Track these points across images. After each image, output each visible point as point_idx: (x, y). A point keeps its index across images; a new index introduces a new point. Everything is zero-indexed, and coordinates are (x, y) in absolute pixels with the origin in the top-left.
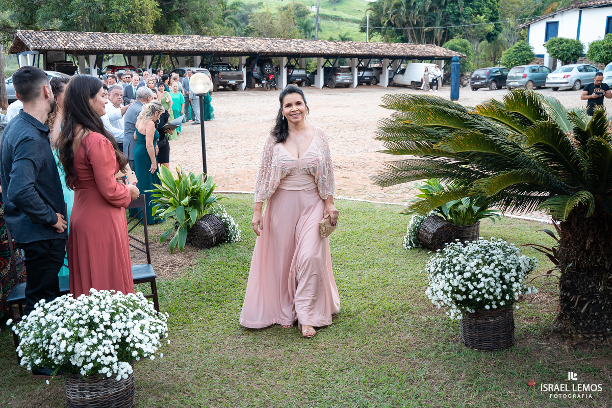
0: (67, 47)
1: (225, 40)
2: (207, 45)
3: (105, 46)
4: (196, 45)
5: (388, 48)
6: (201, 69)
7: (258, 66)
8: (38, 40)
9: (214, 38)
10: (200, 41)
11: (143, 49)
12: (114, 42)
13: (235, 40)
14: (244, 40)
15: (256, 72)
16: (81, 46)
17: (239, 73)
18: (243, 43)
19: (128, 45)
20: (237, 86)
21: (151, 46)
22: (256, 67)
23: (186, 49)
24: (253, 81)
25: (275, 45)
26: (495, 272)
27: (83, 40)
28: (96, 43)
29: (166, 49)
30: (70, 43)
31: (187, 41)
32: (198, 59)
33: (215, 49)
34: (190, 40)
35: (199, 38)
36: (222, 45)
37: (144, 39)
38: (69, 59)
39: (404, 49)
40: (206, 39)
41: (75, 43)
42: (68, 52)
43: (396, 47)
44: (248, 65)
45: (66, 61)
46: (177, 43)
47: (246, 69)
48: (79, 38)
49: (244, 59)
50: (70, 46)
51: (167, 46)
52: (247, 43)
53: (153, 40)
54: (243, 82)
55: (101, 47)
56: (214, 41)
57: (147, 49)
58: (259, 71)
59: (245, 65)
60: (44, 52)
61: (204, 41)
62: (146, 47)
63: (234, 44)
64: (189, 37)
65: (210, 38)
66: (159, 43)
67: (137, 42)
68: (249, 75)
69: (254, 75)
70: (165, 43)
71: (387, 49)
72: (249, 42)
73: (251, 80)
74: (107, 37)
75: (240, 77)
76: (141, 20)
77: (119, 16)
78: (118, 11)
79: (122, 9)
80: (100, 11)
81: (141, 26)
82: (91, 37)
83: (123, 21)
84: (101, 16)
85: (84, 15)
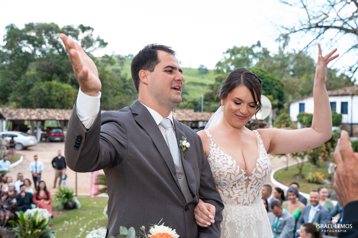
3: (47, 117)
8: (11, 114)
12: (52, 114)
16: (34, 117)
19: (59, 117)
27: (34, 114)
28: (42, 116)
30: (28, 116)
41: (30, 116)
76: (68, 101)
77: (56, 98)
78: (55, 95)
79: (58, 94)
80: (45, 95)
81: (68, 103)
82: (39, 112)
83: (58, 100)
84: (46, 98)
85: (36, 97)
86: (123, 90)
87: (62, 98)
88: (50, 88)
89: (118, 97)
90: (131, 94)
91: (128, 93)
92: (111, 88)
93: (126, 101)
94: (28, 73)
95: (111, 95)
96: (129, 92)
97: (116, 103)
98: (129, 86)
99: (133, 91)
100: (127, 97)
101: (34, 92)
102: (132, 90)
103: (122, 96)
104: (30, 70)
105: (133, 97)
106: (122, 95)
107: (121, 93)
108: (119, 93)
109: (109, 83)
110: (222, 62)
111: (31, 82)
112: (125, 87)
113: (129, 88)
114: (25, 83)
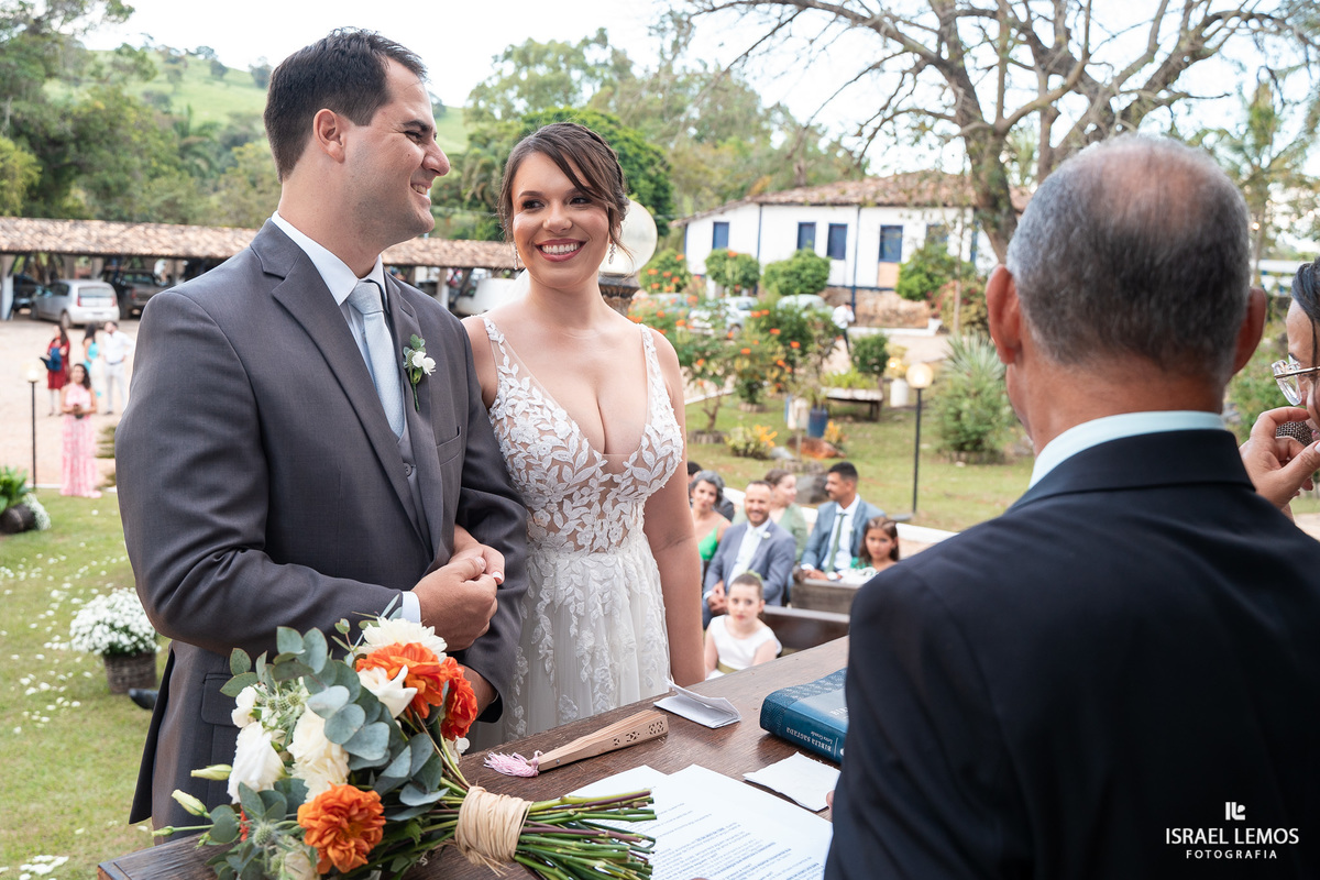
1: (150, 232)
2: (114, 241)
4: (94, 240)
5: (446, 251)
6: (102, 284)
9: (129, 228)
10: (104, 232)
13: (166, 232)
14: (182, 231)
18: (180, 237)
23: (76, 249)
25: (239, 242)
31: (80, 233)
32: (98, 264)
33: (127, 250)
34: (85, 231)
35: (102, 227)
36: (141, 242)
39: (474, 253)
40: (115, 229)
43: (462, 249)
46: (60, 236)
51: (41, 242)
52: (186, 239)
53: (17, 229)
56: (128, 234)
61: (111, 233)
63: (163, 239)
64: (84, 226)
65: (123, 227)
66: (28, 237)
70: (39, 237)
71: (443, 253)
72: (191, 236)
86: (178, 159)
89: (162, 182)
90: (203, 175)
91: (192, 171)
92: (140, 153)
93: (189, 195)
95: (143, 177)
96: (198, 167)
97: (157, 202)
98: (199, 149)
99: (211, 166)
100: (193, 182)
102: (207, 160)
103: (175, 180)
105: (210, 182)
106: (178, 175)
107: (173, 169)
108: (165, 168)
109: (136, 138)
110: (489, 85)
112: (185, 150)
113: (198, 155)
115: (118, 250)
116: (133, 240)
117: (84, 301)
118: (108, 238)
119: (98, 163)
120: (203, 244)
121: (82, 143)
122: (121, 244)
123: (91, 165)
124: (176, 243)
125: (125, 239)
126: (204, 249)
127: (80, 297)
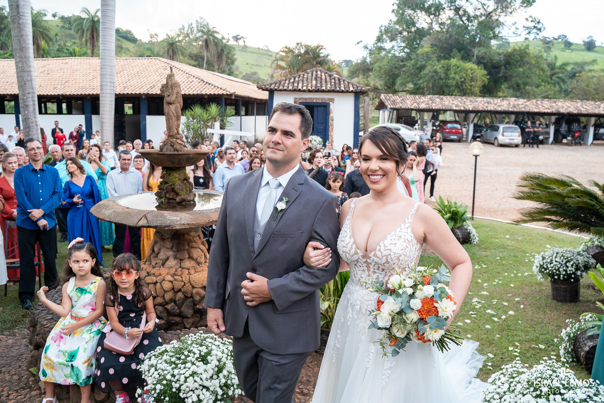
0: (412, 107)
1: (539, 102)
2: (521, 106)
3: (440, 107)
4: (511, 106)
6: (514, 126)
7: (566, 124)
8: (394, 102)
9: (528, 101)
10: (516, 103)
11: (468, 109)
12: (447, 103)
13: (546, 102)
14: (555, 102)
15: (564, 128)
16: (423, 106)
17: (547, 130)
18: (554, 104)
19: (456, 106)
20: (544, 141)
21: (474, 107)
22: (564, 125)
23: (503, 110)
24: (560, 137)
25: (585, 107)
26: (562, 261)
27: (424, 102)
28: (433, 104)
29: (486, 109)
30: (415, 104)
31: (505, 103)
32: (513, 117)
33: (527, 110)
34: (507, 102)
35: (515, 100)
36: (534, 107)
37: (471, 101)
38: (413, 114)
40: (521, 101)
41: (418, 104)
42: (412, 110)
44: (557, 123)
45: (411, 116)
46: (496, 104)
47: (555, 127)
48: (422, 100)
49: (553, 118)
50: (415, 106)
51: (487, 107)
52: (557, 105)
53: (477, 102)
54: (549, 138)
55: (437, 108)
56: (528, 103)
57: (471, 109)
58: (566, 129)
59: (554, 123)
60: (398, 110)
61: (520, 103)
62: (470, 108)
63: (545, 105)
64: (507, 100)
65: (525, 100)
66: (481, 105)
67: (464, 103)
68: (557, 132)
69: (562, 132)
70: (486, 105)
72: (560, 104)
73: (558, 136)
74: (442, 99)
75: (548, 133)
76: (471, 86)
77: (454, 83)
78: (454, 78)
79: (457, 77)
80: (441, 78)
81: (471, 89)
82: (431, 99)
83: (457, 86)
84: (441, 82)
85: (428, 81)
87: (463, 82)
88: (447, 69)
94: (420, 51)
99: (565, 83)
101: (426, 75)
103: (547, 88)
104: (422, 47)
106: (549, 86)
107: (546, 84)
108: (543, 83)
111: (424, 63)
112: (553, 75)
113: (558, 77)
114: (416, 64)
115: (523, 110)
116: (530, 106)
117: (505, 134)
118: (518, 105)
119: (514, 74)
120: (566, 107)
121: (508, 66)
122: (525, 108)
123: (511, 76)
124: (552, 107)
125: (527, 105)
126: (566, 110)
127: (503, 132)
